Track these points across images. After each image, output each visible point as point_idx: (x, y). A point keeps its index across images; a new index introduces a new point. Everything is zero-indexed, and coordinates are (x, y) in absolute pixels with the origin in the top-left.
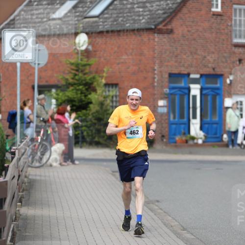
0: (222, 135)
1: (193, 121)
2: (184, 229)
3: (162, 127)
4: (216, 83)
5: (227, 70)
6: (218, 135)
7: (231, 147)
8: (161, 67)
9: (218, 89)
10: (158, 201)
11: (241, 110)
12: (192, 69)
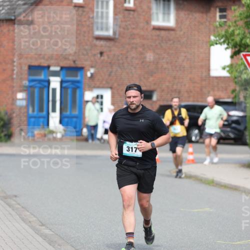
0: (82, 130)
1: (52, 115)
2: (43, 225)
3: (21, 120)
4: (77, 76)
5: (88, 63)
6: (78, 129)
7: (90, 141)
8: (20, 59)
9: (78, 82)
10: (16, 196)
11: (102, 104)
12: (53, 61)
